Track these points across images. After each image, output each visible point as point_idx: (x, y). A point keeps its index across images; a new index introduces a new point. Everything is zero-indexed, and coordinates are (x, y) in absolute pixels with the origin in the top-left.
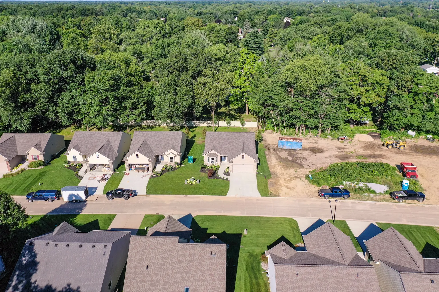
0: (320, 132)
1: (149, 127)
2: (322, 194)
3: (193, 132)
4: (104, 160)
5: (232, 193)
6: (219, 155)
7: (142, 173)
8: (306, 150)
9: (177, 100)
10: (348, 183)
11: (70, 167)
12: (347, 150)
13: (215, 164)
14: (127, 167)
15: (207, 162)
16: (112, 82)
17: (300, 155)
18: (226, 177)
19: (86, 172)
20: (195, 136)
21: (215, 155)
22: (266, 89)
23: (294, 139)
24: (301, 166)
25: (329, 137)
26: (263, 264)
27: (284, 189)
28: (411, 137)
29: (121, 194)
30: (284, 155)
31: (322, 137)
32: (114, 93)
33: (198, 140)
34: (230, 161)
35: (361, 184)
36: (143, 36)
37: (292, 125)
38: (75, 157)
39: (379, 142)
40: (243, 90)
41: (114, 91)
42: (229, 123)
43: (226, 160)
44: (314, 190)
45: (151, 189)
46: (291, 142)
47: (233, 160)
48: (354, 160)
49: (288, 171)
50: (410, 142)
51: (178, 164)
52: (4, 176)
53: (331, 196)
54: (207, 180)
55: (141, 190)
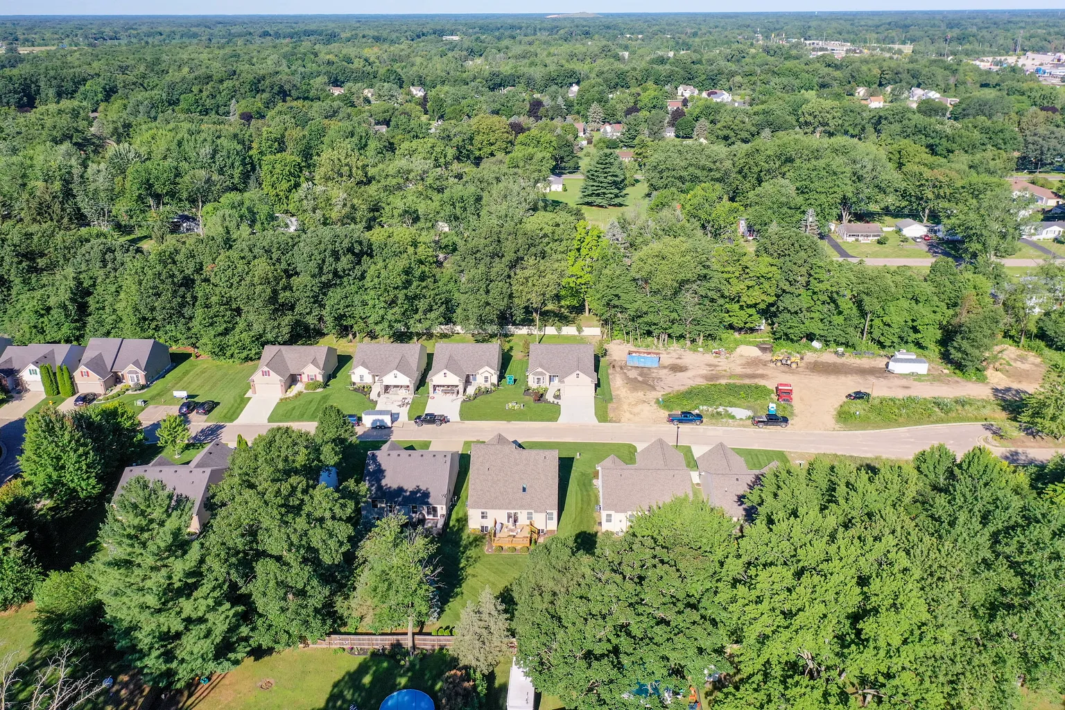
0: (688, 343)
1: (444, 336)
2: (671, 419)
3: (509, 342)
4: (404, 380)
5: (562, 419)
6: (548, 374)
7: (450, 397)
8: (665, 367)
9: (490, 300)
10: (705, 408)
11: (355, 390)
12: (720, 368)
13: (543, 386)
14: (431, 389)
15: (532, 383)
16: (404, 277)
17: (654, 375)
18: (556, 401)
19: (379, 395)
20: (511, 348)
21: (541, 374)
22: (611, 285)
23: (649, 353)
24: (653, 388)
25: (701, 349)
26: (595, 482)
27: (627, 415)
28: (816, 350)
29: (431, 419)
30: (633, 374)
31: (690, 349)
32: (405, 291)
33: (517, 355)
34: (561, 381)
35: (721, 409)
36: (409, 172)
37: (649, 333)
38: (361, 377)
39: (767, 356)
40: (579, 281)
41: (406, 288)
42: (559, 329)
43: (556, 380)
44: (663, 416)
45: (465, 415)
46: (644, 358)
47: (565, 380)
48: (723, 382)
49: (635, 394)
50: (810, 357)
51: (494, 385)
52: (281, 400)
53: (680, 421)
54: (533, 404)
55: (453, 415)
